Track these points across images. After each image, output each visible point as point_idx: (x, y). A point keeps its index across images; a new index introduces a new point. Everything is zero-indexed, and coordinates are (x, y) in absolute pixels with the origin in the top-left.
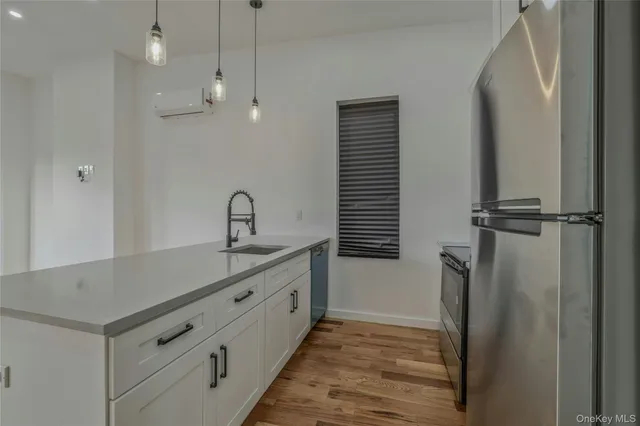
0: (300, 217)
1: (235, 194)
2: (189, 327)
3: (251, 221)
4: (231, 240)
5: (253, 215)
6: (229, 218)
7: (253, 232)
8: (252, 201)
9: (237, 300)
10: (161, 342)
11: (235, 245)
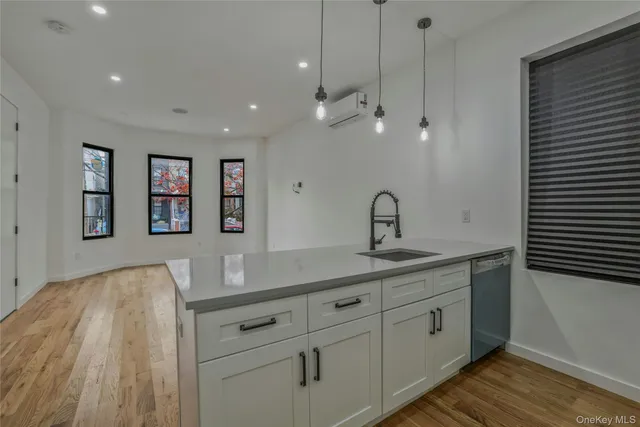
0: (466, 218)
1: (379, 195)
2: (273, 322)
3: (395, 222)
4: (374, 243)
5: (397, 217)
6: (372, 219)
7: (398, 235)
8: (396, 201)
9: (337, 306)
10: (243, 328)
11: (379, 248)
